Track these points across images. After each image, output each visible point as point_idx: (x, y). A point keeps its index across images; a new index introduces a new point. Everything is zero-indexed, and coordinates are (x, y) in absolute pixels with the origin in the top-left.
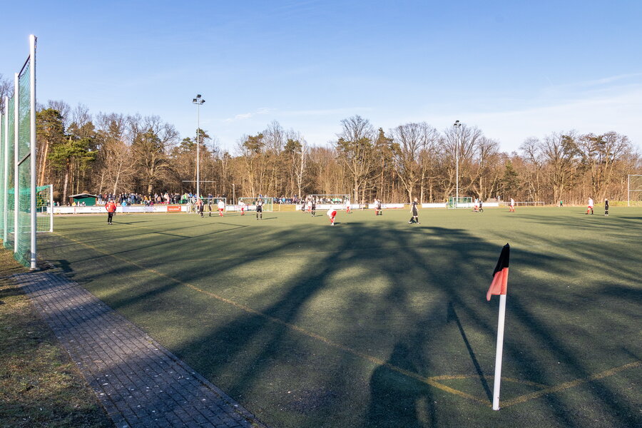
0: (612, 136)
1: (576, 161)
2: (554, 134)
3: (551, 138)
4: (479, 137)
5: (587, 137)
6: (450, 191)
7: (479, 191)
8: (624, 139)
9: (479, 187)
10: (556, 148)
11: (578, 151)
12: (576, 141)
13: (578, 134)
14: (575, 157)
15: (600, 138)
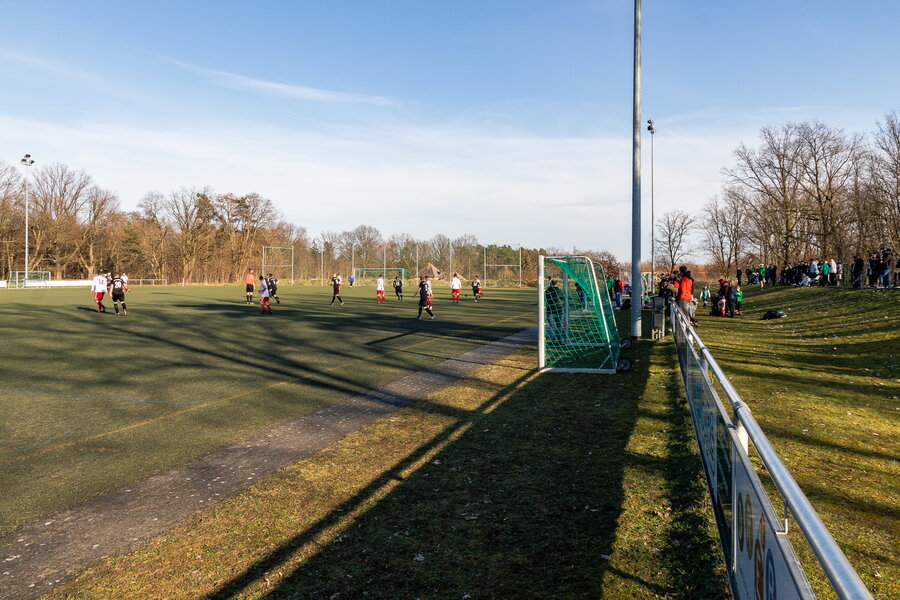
0: (254, 197)
1: (213, 227)
2: (184, 190)
3: (180, 195)
4: (88, 187)
5: (226, 198)
6: (37, 264)
7: (89, 265)
8: (268, 203)
9: (88, 258)
10: (186, 209)
11: (215, 214)
12: (214, 202)
13: (213, 193)
14: (212, 222)
15: (243, 200)
